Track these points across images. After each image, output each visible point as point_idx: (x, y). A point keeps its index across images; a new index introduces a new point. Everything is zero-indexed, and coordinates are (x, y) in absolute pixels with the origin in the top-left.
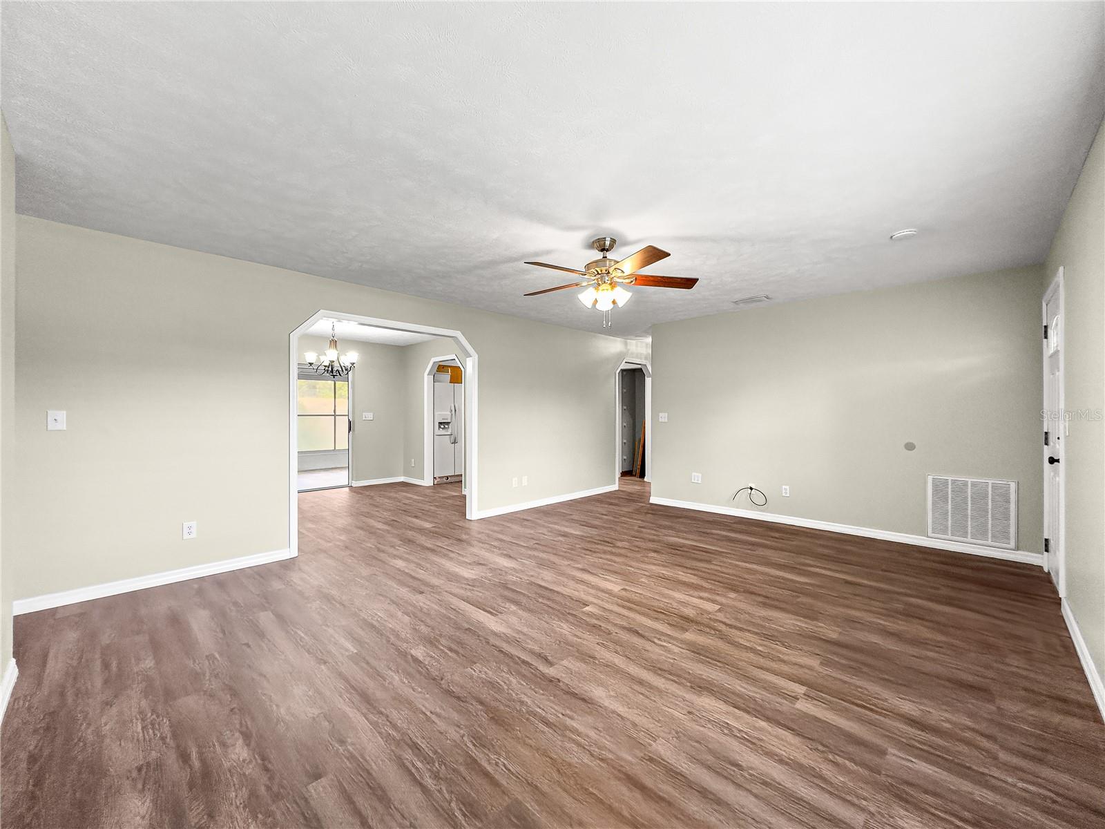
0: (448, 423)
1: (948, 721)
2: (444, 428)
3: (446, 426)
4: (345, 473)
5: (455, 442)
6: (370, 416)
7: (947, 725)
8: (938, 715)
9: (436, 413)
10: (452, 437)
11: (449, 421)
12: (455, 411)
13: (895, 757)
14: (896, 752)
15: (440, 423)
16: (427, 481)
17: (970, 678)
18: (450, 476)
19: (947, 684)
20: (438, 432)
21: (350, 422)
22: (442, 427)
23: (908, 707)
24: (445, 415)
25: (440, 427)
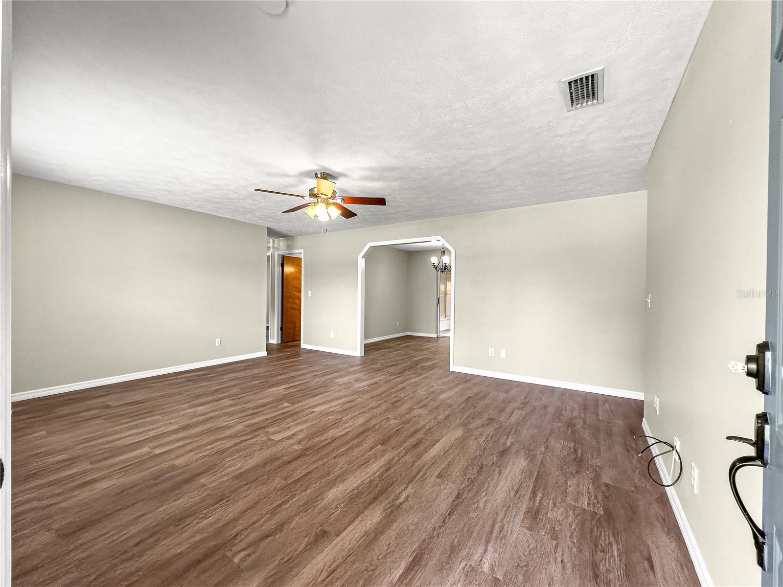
1: (76, 496)
7: (76, 493)
8: (84, 494)
13: (86, 466)
14: (88, 467)
17: (88, 535)
19: (98, 517)
23: (104, 485)
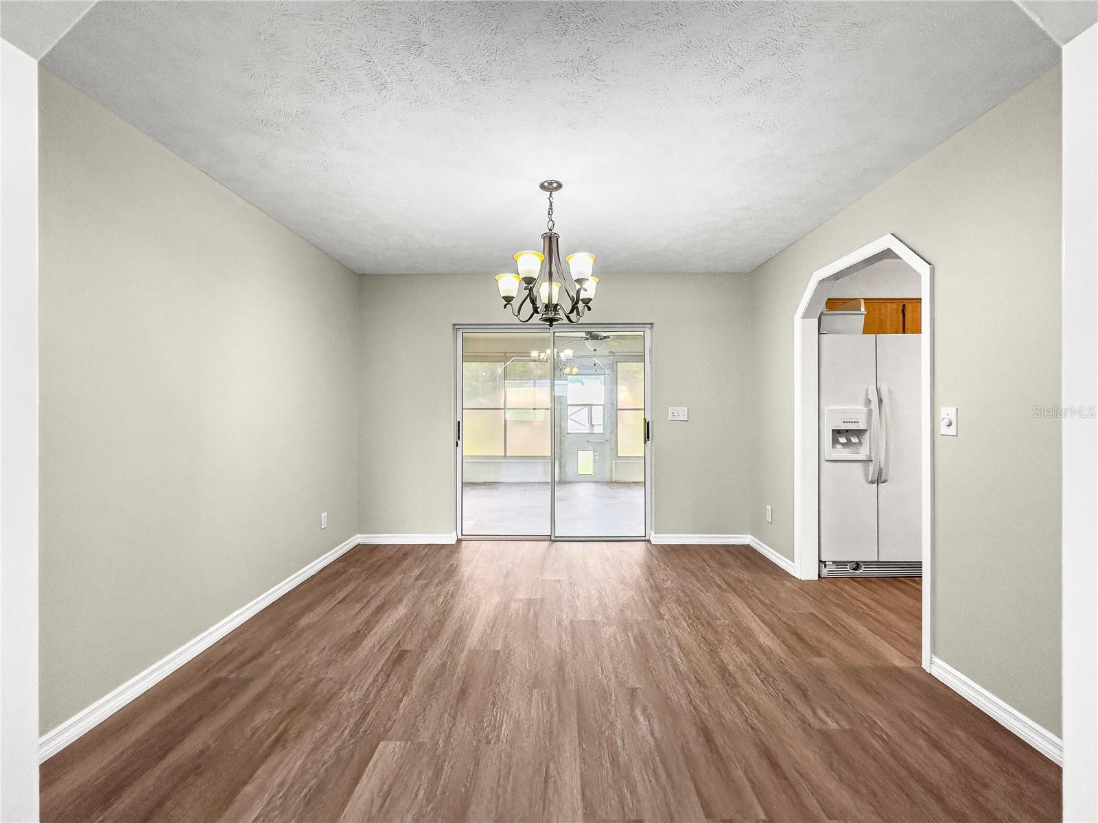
0: (859, 433)
2: (849, 444)
3: (855, 440)
4: (637, 497)
5: (879, 480)
6: (682, 413)
9: (826, 409)
10: (871, 469)
11: (862, 426)
12: (880, 401)
15: (837, 433)
16: (803, 568)
18: (867, 563)
20: (829, 452)
21: (647, 425)
22: (843, 440)
24: (851, 412)
25: (835, 441)
